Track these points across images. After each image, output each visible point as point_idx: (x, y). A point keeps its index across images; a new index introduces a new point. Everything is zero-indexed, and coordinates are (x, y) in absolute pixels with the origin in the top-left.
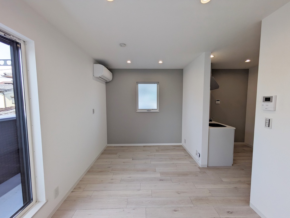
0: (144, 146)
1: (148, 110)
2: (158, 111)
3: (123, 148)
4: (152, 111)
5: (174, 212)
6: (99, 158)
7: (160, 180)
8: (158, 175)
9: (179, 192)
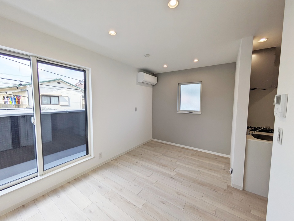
0: (182, 148)
1: (189, 111)
2: (200, 113)
3: (162, 144)
4: (194, 113)
5: (161, 203)
6: (140, 147)
7: (172, 178)
8: (173, 174)
9: (179, 194)
